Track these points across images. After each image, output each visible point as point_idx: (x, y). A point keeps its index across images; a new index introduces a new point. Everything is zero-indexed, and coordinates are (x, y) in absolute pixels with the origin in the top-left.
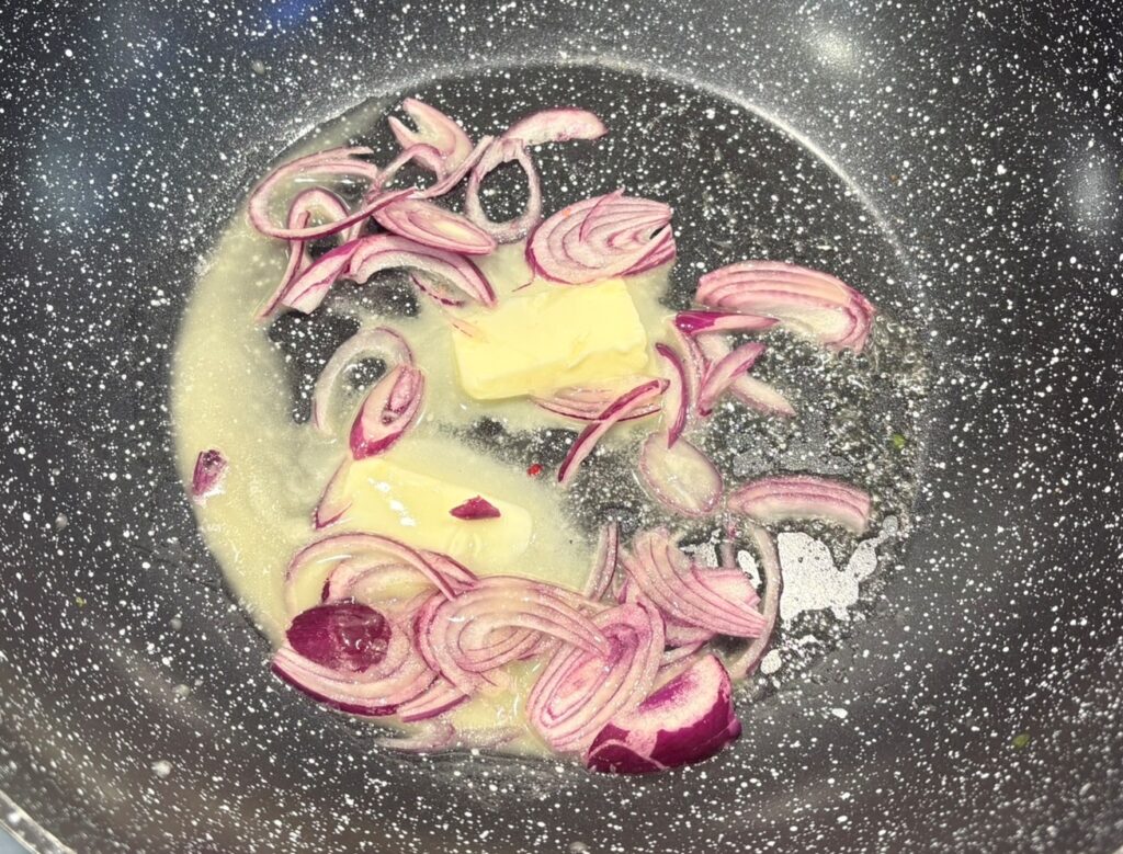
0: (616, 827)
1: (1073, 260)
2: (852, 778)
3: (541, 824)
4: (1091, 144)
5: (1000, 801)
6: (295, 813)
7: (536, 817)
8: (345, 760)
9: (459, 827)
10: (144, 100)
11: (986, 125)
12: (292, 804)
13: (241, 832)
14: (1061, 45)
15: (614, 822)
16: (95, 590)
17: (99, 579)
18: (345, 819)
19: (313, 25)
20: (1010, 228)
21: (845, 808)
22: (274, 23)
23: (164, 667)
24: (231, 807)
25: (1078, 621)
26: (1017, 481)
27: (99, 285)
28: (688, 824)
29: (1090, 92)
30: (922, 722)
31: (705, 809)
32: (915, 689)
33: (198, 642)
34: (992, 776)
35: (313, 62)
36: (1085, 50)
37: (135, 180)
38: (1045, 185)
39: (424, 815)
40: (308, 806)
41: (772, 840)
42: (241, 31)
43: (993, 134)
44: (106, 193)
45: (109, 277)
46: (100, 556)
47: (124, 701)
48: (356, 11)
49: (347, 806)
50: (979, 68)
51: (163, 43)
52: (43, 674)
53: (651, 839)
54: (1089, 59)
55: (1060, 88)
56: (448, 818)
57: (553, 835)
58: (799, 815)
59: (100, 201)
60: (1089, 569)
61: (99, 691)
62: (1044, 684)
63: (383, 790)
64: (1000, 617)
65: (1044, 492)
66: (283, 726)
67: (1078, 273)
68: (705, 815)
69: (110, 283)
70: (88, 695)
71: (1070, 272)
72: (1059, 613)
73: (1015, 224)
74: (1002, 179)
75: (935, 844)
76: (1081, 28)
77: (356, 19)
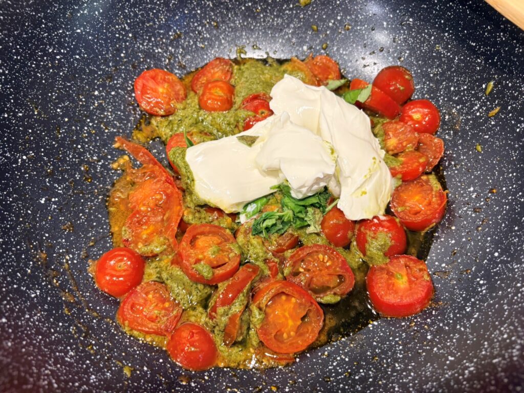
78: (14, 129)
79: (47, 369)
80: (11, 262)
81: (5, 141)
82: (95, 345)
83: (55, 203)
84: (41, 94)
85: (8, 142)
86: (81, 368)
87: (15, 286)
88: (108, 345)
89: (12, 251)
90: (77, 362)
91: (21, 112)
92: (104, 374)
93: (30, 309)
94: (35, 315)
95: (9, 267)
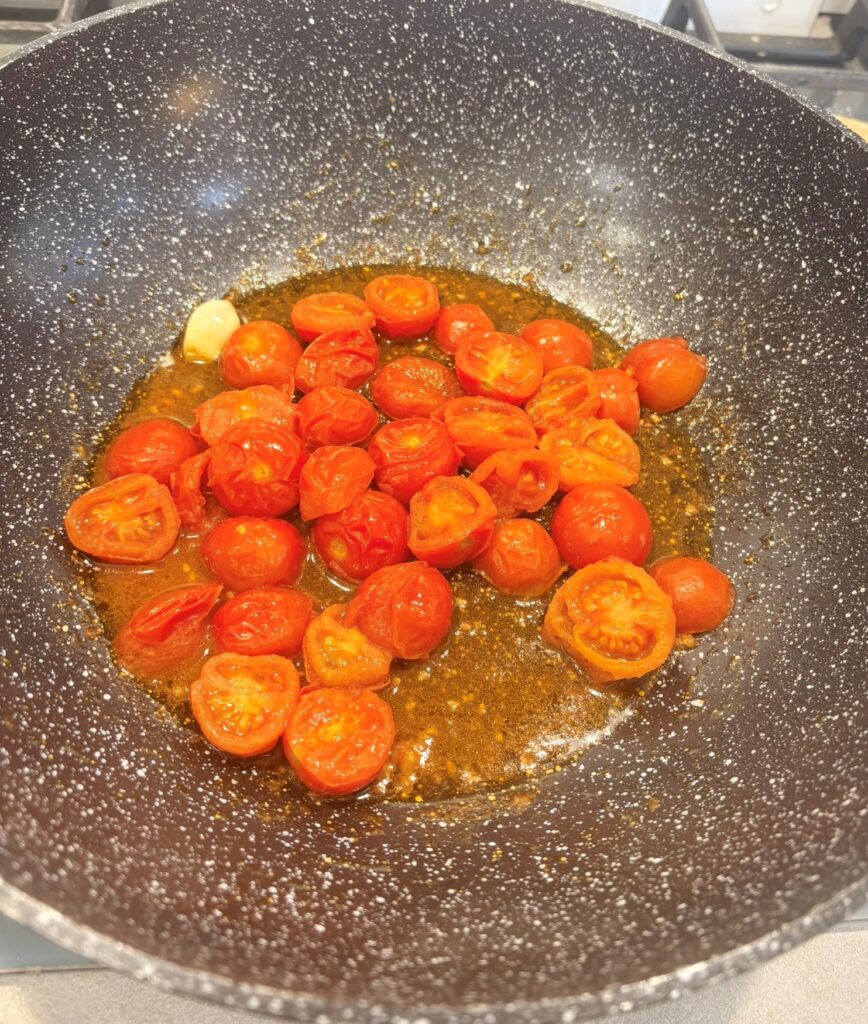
0: (554, 832)
1: (768, 347)
2: (727, 748)
3: (492, 844)
4: (760, 266)
5: (859, 732)
6: (285, 879)
7: (486, 839)
8: (313, 827)
9: (426, 861)
10: (48, 331)
11: (681, 270)
12: (280, 872)
13: (244, 903)
14: (724, 204)
15: (551, 828)
16: (66, 723)
17: (69, 712)
18: (328, 875)
19: (174, 266)
20: (715, 336)
21: (732, 771)
22: (143, 266)
23: (140, 779)
24: (229, 884)
25: (858, 590)
26: (773, 507)
27: (29, 477)
28: (611, 815)
29: (752, 231)
30: (765, 693)
31: (620, 800)
32: (750, 671)
33: (165, 752)
34: (841, 717)
35: (178, 293)
36: (741, 204)
37: (48, 393)
38: (734, 301)
39: (393, 857)
40: (294, 871)
41: (683, 810)
42: (118, 273)
43: (687, 276)
44: (26, 405)
45: (37, 470)
46: (65, 695)
47: (112, 812)
48: (206, 253)
49: (327, 864)
50: (668, 232)
51: (58, 286)
52: (34, 799)
53: (586, 834)
54: (745, 209)
55: (729, 233)
56: (413, 856)
57: (505, 850)
58: (697, 786)
59: (22, 411)
60: (851, 552)
61: (88, 807)
62: (850, 640)
63: (353, 845)
64: (794, 604)
65: (796, 509)
66: (254, 809)
67: (773, 356)
68: (622, 805)
69: (38, 475)
70: (79, 810)
71: (766, 356)
72: (841, 588)
73: (718, 333)
74: (700, 304)
75: (822, 777)
76: (735, 190)
77: (206, 259)
78: (631, 159)
79: (271, 91)
80: (430, 115)
81: (611, 143)
82: (287, 170)
83: (514, 203)
84: (691, 203)
85: (611, 147)
86: (260, 134)
87: (393, 109)
88: (281, 185)
89: (445, 122)
90: (270, 134)
91: (659, 171)
92: (242, 154)
93: (358, 114)
94: (349, 118)
95: (422, 109)
